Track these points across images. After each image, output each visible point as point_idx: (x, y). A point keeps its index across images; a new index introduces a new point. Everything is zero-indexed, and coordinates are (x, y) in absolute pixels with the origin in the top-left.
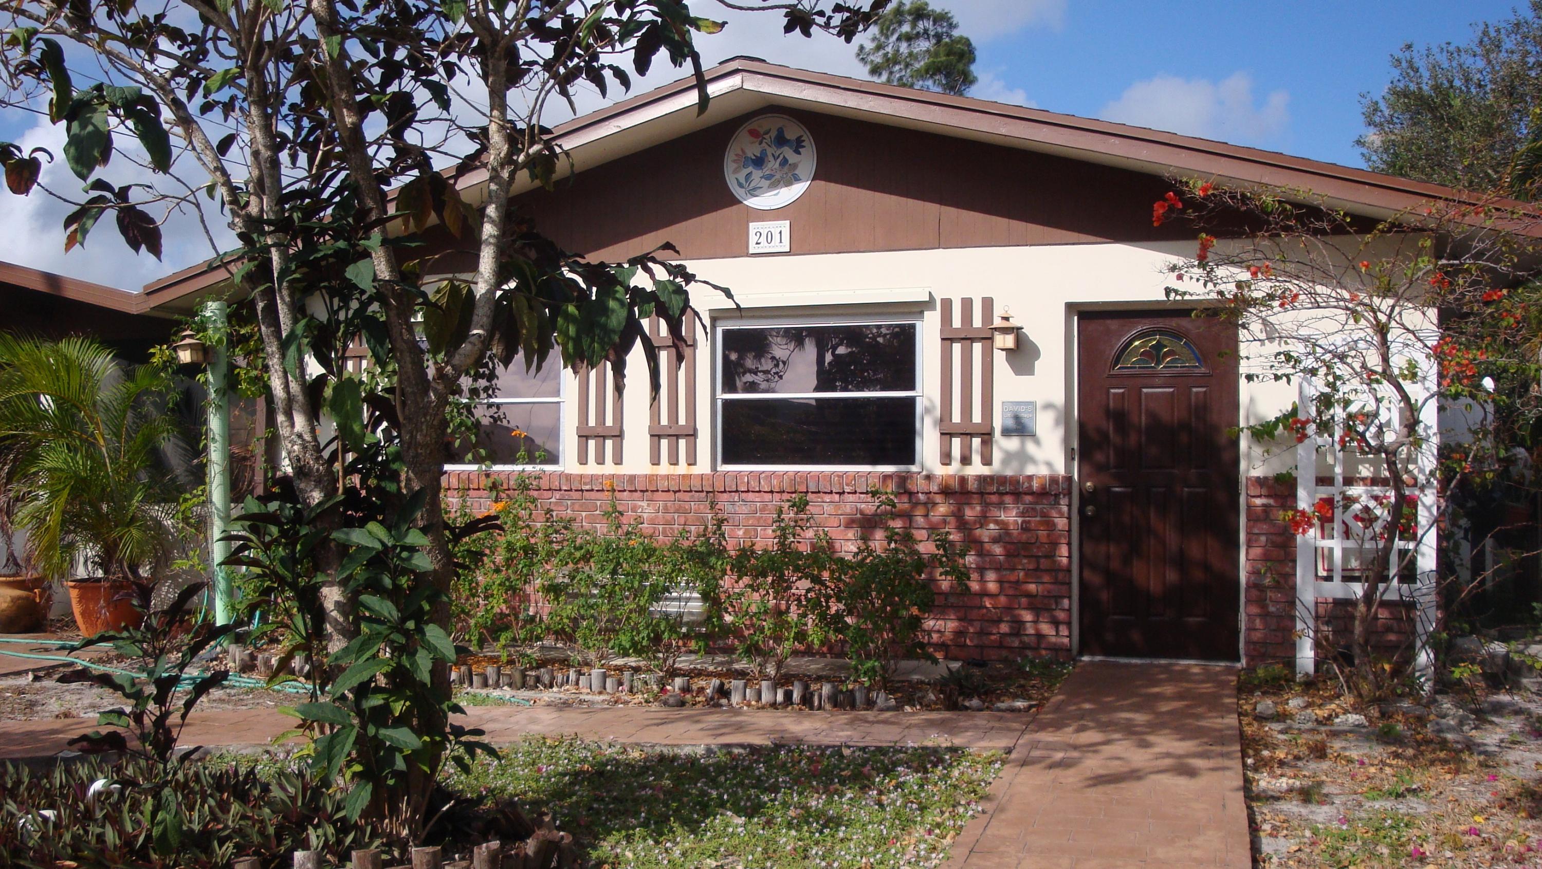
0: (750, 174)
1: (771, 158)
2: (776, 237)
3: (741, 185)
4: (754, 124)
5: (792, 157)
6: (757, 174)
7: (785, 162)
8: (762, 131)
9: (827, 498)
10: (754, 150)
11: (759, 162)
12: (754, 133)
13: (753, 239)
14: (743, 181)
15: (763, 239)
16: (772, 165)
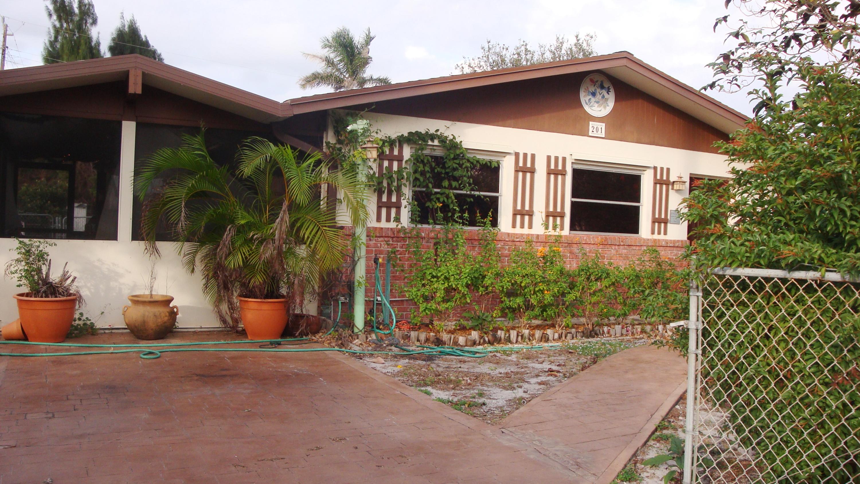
0: (590, 99)
1: (598, 94)
2: (600, 130)
3: (587, 104)
4: (591, 76)
5: (606, 95)
6: (593, 100)
7: (603, 97)
8: (595, 80)
9: (613, 247)
10: (592, 89)
11: (594, 94)
12: (592, 81)
13: (591, 129)
14: (587, 101)
15: (595, 130)
16: (599, 97)
